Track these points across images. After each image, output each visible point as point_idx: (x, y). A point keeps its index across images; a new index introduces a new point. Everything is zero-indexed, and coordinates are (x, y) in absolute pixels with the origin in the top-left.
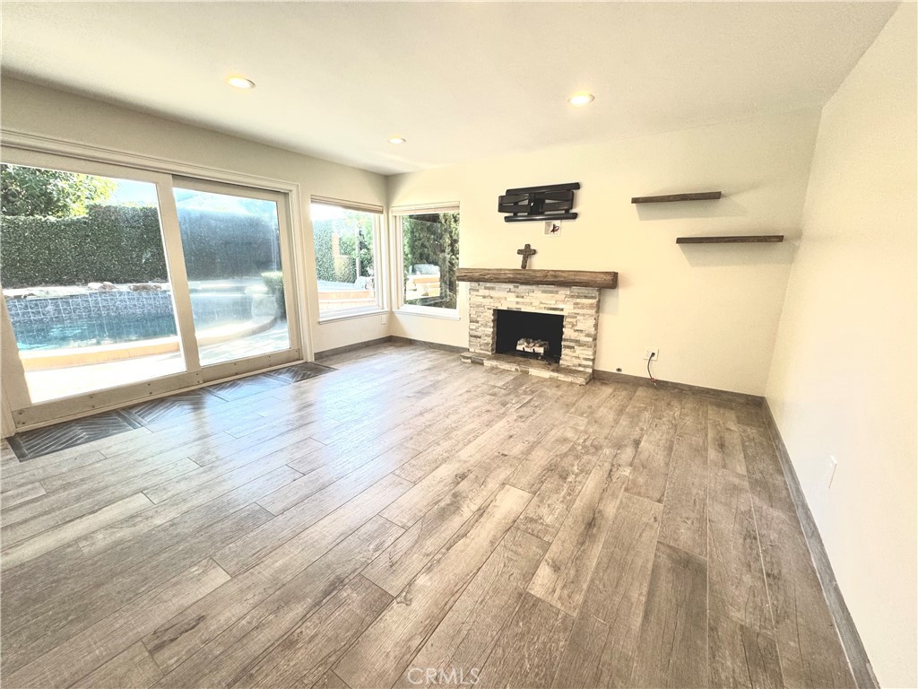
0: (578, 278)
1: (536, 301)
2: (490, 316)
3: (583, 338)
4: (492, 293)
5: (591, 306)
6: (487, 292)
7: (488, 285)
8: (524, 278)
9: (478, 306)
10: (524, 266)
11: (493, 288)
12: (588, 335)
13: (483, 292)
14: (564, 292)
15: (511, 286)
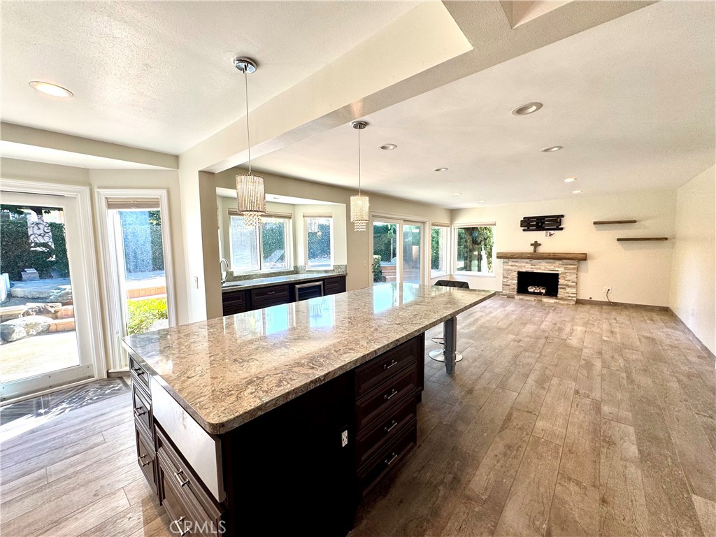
0: (567, 256)
1: (543, 267)
2: (516, 275)
3: (570, 284)
4: (516, 264)
5: (574, 269)
6: (513, 264)
7: (514, 260)
8: (535, 256)
9: (508, 270)
10: (535, 251)
11: (517, 262)
12: (573, 282)
13: (510, 263)
14: (558, 263)
15: (528, 260)
